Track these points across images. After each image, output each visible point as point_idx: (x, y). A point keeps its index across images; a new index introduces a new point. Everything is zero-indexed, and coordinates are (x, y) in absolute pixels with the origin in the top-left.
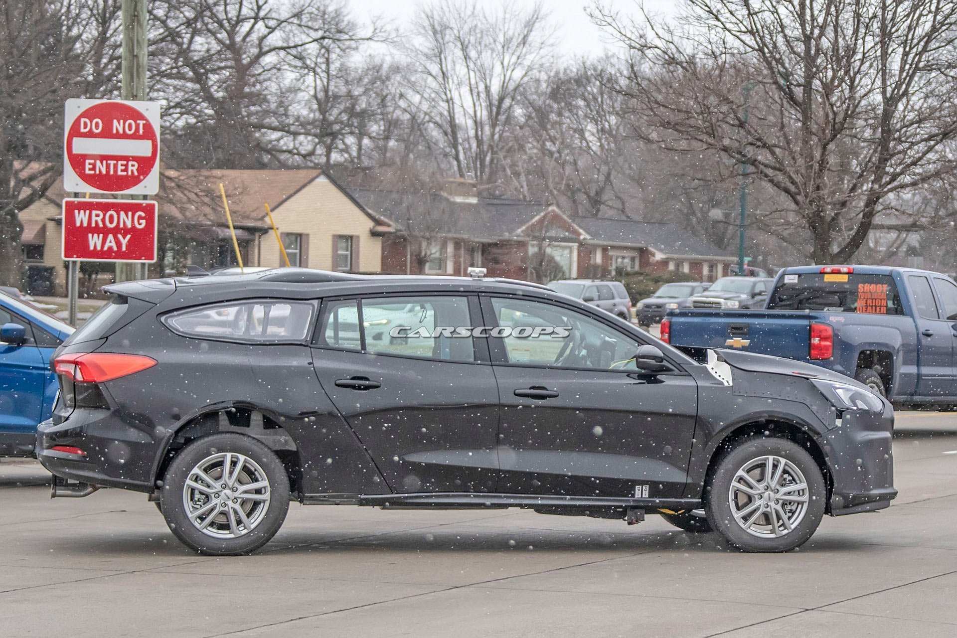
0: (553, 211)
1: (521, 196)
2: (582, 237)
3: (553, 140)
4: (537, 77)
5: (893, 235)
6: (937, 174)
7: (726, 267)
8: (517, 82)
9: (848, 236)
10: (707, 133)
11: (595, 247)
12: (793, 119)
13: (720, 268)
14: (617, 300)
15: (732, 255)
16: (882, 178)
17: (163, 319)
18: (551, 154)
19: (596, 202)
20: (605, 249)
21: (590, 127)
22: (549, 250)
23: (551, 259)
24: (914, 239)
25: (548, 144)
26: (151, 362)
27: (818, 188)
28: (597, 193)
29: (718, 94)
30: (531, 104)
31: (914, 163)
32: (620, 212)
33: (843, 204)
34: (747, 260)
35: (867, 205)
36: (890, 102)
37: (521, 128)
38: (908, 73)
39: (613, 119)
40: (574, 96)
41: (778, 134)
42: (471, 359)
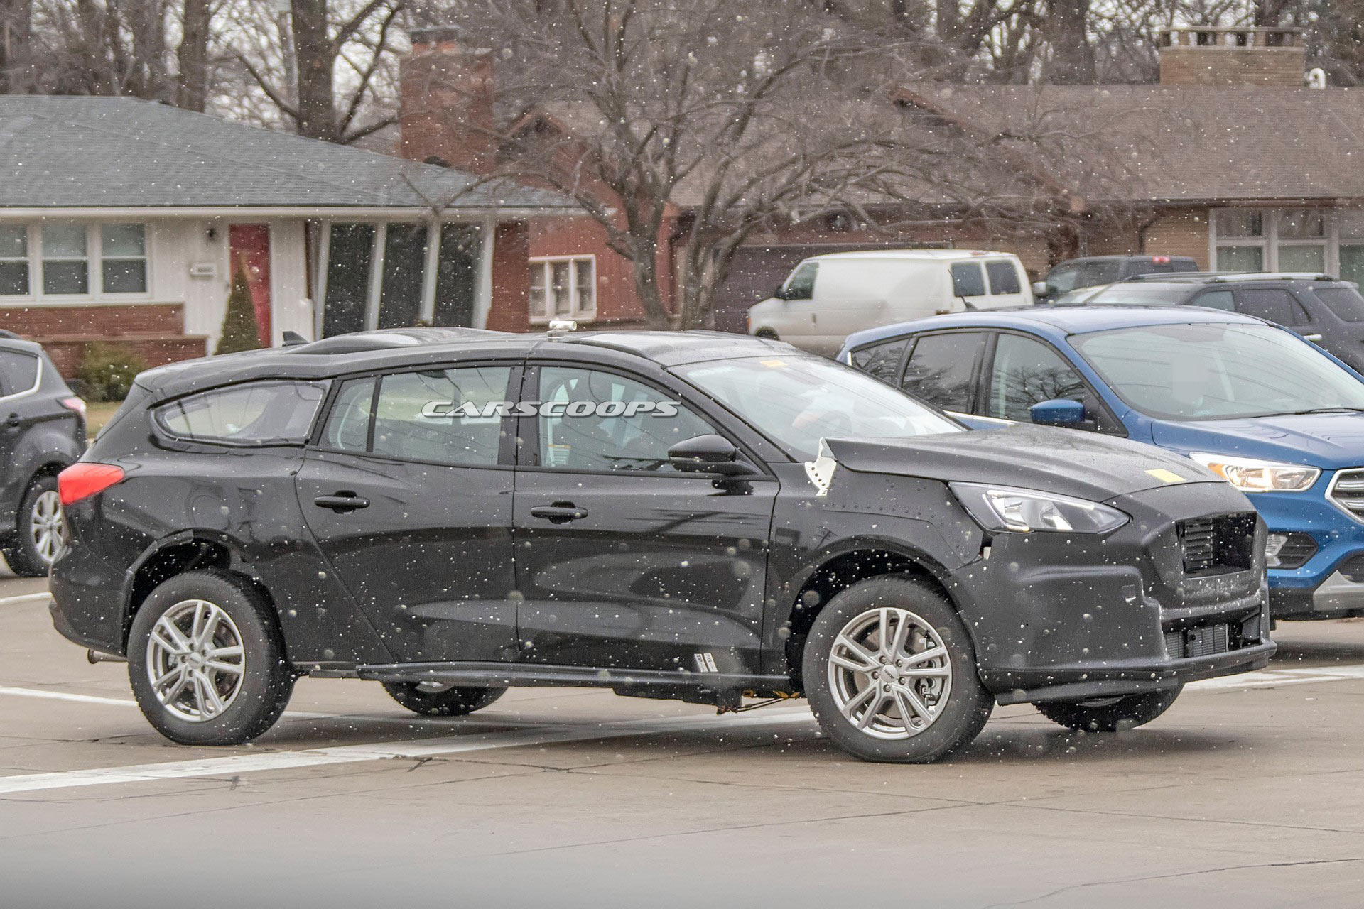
17: (153, 413)
42: (494, 462)
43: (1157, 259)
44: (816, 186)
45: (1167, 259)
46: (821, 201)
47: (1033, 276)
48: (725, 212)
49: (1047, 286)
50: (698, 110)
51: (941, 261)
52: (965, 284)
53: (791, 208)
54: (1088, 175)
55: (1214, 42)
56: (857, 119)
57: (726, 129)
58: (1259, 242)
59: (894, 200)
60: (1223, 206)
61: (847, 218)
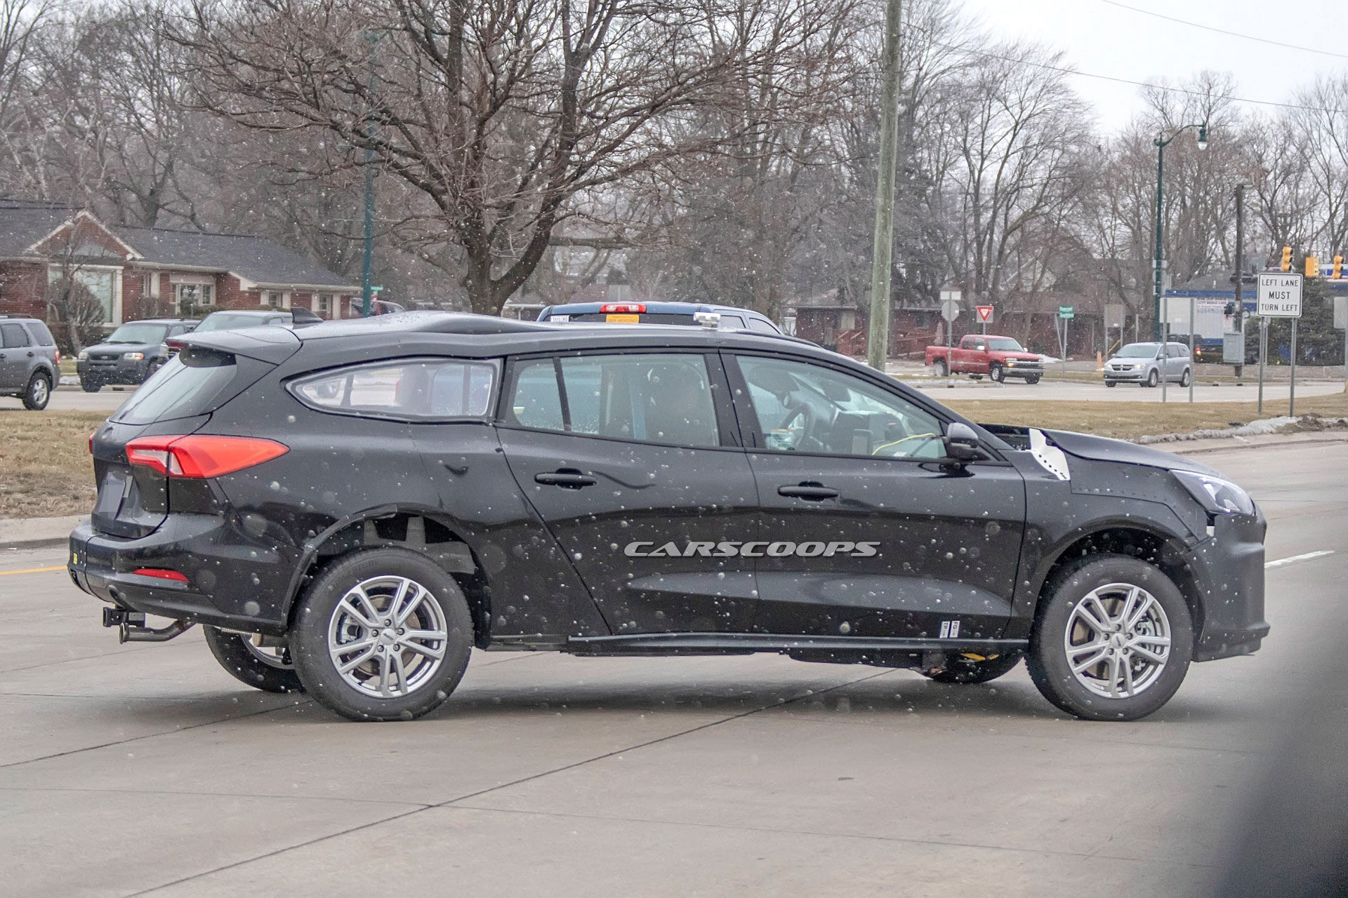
0: (84, 217)
1: (37, 196)
2: (129, 257)
3: (85, 112)
4: (60, 19)
5: (588, 254)
6: (643, 165)
7: (346, 300)
8: (28, 26)
9: (517, 254)
10: (309, 102)
11: (148, 272)
12: (436, 83)
13: (337, 302)
14: (35, 348)
15: (355, 282)
16: (564, 169)
17: (289, 386)
18: (82, 133)
19: (152, 204)
20: (165, 275)
21: (142, 94)
22: (78, 276)
23: (84, 290)
24: (619, 259)
25: (79, 120)
26: (281, 450)
27: (472, 185)
28: (152, 192)
29: (322, 43)
30: (52, 59)
31: (611, 149)
32: (189, 220)
33: (510, 207)
34: (376, 289)
35: (545, 208)
36: (576, 59)
37: (36, 94)
38: (600, 17)
39: (175, 83)
40: (116, 47)
41: (413, 104)
42: (715, 443)
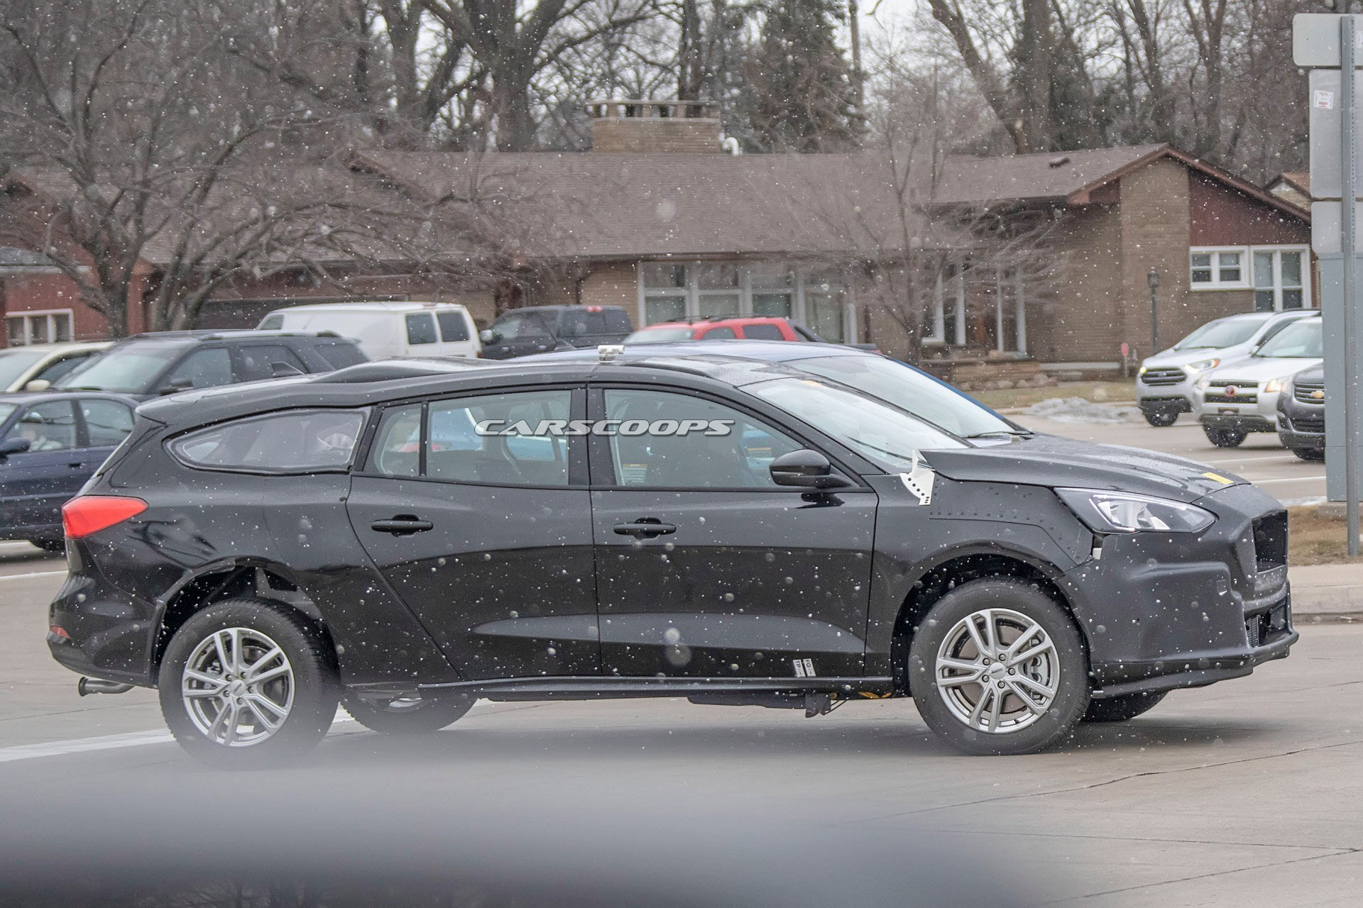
17: (169, 444)
26: (141, 507)
42: (565, 483)
43: (590, 308)
44: (276, 244)
45: (599, 308)
46: (282, 258)
47: (480, 324)
48: (191, 271)
49: (493, 334)
50: (163, 175)
51: (396, 313)
52: (419, 333)
53: (253, 265)
54: (525, 233)
55: (640, 115)
56: (314, 182)
57: (191, 192)
58: (682, 292)
59: (348, 257)
60: (653, 260)
61: (308, 275)
